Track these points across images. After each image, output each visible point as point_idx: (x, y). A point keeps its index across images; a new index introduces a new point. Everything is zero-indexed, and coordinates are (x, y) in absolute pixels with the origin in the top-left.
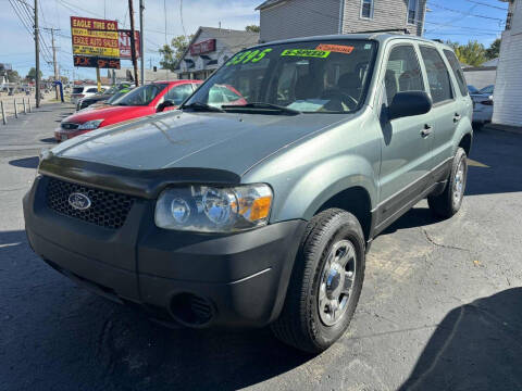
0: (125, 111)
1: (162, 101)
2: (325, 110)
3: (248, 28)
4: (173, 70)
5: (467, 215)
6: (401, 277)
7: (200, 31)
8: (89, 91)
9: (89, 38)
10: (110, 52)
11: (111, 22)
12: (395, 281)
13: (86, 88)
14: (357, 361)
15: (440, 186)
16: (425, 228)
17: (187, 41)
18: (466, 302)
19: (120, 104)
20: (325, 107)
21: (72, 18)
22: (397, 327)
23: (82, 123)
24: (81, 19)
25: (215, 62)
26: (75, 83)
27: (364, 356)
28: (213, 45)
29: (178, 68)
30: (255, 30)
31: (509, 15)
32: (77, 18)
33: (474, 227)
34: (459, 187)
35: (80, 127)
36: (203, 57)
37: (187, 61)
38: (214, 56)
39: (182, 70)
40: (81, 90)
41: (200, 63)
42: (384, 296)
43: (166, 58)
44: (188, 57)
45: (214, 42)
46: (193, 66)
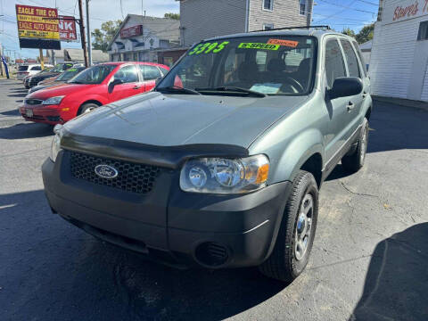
0: (82, 89)
1: (112, 79)
2: (281, 93)
3: (166, 15)
4: (104, 50)
5: (369, 169)
6: (334, 220)
7: (129, 18)
8: (33, 69)
9: (33, 23)
10: (50, 35)
11: (52, 10)
12: (331, 223)
13: (30, 67)
14: (320, 286)
15: (352, 147)
16: (341, 180)
17: (115, 26)
18: (388, 237)
19: (76, 83)
20: (281, 90)
21: (17, 6)
22: (343, 259)
23: (45, 99)
24: (25, 7)
25: (142, 44)
26: (17, 61)
27: (325, 282)
28: (140, 30)
29: (110, 49)
30: (174, 17)
31: (380, 9)
32: (22, 6)
33: (377, 179)
34: (363, 147)
35: (43, 103)
36: (133, 41)
37: (118, 43)
38: (140, 40)
39: (113, 52)
40: (26, 68)
41: (129, 46)
42: (326, 235)
43: (97, 40)
44: (119, 40)
45: (141, 27)
46: (124, 47)
